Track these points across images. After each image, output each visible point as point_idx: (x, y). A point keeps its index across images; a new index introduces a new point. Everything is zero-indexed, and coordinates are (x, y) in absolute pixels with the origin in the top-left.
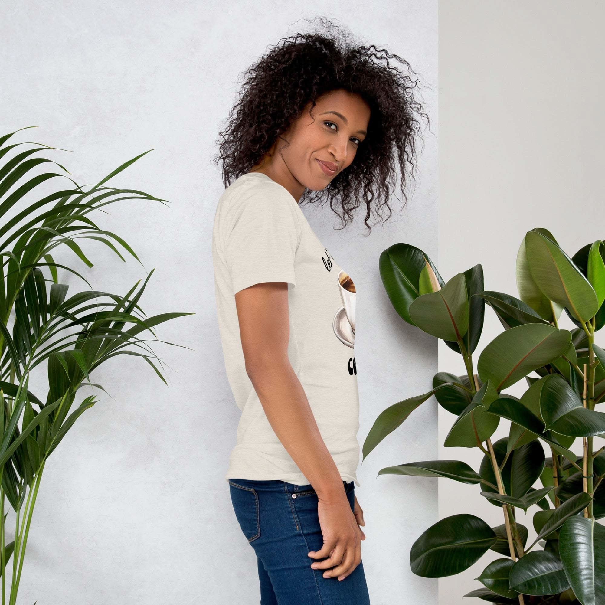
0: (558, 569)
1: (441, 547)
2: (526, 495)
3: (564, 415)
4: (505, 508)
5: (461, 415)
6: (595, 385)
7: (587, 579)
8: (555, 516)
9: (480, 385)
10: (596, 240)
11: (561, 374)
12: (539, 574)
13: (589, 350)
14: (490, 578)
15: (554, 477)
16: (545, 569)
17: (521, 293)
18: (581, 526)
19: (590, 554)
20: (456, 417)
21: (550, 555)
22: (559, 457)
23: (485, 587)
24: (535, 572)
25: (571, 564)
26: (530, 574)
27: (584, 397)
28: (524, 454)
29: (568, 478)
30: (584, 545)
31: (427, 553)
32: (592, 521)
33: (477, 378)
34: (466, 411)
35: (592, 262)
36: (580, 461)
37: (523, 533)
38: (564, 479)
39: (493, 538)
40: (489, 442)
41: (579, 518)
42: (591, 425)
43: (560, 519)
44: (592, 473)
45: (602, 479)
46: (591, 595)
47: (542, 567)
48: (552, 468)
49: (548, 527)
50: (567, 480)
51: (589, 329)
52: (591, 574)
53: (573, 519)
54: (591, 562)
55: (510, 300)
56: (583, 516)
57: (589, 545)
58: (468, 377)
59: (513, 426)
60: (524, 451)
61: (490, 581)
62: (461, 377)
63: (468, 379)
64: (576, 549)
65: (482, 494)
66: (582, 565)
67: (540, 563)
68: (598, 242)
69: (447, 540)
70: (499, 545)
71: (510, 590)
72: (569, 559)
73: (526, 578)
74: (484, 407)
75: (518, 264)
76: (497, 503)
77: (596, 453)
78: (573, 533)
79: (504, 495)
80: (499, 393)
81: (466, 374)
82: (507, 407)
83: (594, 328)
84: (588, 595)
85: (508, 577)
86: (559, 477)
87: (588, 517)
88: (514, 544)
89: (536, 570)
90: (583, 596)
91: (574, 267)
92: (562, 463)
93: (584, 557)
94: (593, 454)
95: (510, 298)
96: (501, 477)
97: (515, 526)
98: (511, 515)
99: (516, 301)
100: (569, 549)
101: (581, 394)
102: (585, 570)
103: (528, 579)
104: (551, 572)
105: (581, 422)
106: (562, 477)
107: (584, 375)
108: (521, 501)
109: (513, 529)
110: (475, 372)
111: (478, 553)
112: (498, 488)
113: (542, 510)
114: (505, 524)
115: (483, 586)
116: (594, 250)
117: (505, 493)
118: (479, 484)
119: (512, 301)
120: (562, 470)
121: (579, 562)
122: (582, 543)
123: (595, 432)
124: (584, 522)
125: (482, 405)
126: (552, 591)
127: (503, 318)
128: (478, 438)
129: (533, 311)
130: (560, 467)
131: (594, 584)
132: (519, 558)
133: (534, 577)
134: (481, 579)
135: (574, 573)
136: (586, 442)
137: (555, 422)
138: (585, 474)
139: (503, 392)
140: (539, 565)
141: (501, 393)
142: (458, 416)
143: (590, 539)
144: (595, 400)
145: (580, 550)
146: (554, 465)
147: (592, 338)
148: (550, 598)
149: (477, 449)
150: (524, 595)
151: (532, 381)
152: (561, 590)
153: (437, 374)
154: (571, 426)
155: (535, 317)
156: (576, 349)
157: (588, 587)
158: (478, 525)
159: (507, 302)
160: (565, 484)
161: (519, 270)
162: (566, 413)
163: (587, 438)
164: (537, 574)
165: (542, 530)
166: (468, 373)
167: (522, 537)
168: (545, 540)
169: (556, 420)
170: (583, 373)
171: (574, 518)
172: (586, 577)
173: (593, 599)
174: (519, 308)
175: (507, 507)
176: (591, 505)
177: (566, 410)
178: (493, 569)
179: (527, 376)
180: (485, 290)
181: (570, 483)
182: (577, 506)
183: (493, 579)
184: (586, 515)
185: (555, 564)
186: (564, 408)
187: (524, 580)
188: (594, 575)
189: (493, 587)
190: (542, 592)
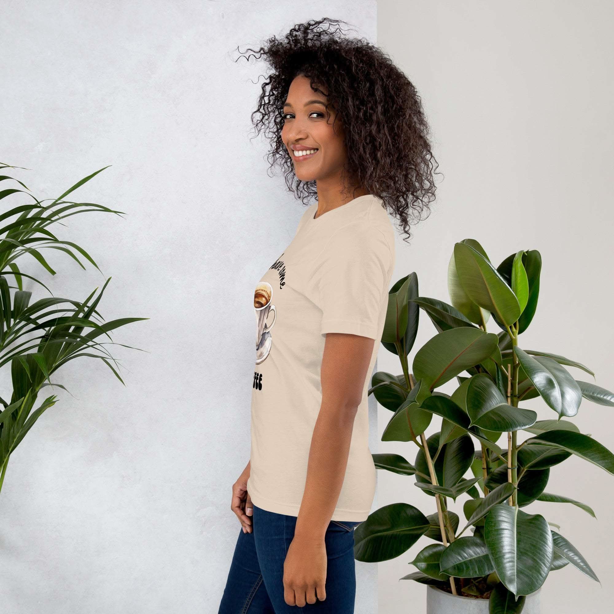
0: (485, 553)
1: (379, 534)
2: (457, 485)
3: (488, 412)
4: (438, 497)
5: (397, 412)
6: (518, 384)
7: (509, 562)
8: (483, 504)
9: (414, 384)
10: (520, 250)
11: (489, 374)
12: (467, 558)
13: (513, 351)
14: (423, 562)
15: (484, 469)
16: (473, 554)
17: (452, 299)
18: (505, 513)
19: (513, 539)
20: (392, 414)
21: (478, 541)
22: (488, 450)
23: (419, 571)
24: (464, 556)
25: (494, 548)
26: (460, 558)
27: (509, 395)
28: (456, 447)
29: (496, 469)
30: (507, 531)
31: (366, 539)
32: (516, 509)
33: (412, 377)
34: (401, 408)
35: (515, 270)
36: (505, 454)
37: (454, 521)
38: (492, 470)
39: (427, 525)
40: (423, 436)
41: (503, 506)
42: (512, 420)
43: (487, 507)
44: (516, 464)
45: (526, 470)
46: (513, 577)
47: (471, 552)
48: (482, 460)
49: (477, 515)
50: (496, 471)
51: (513, 332)
52: (513, 558)
53: (498, 507)
54: (514, 546)
55: (441, 306)
56: (509, 505)
57: (512, 531)
58: (404, 377)
59: (444, 422)
60: (456, 444)
61: (423, 565)
62: (398, 377)
63: (404, 378)
64: (500, 534)
65: (417, 484)
66: (505, 550)
67: (468, 547)
68: (521, 251)
69: (385, 528)
70: (433, 532)
71: (441, 572)
72: (493, 544)
73: (456, 562)
74: (418, 404)
75: (450, 272)
76: (430, 493)
77: (520, 446)
78: (497, 519)
79: (437, 486)
80: (432, 391)
81: (402, 373)
82: (439, 405)
83: (518, 332)
84: (510, 576)
85: (439, 561)
86: (488, 468)
87: (513, 506)
88: (445, 531)
89: (465, 555)
90: (506, 578)
91: (497, 276)
92: (490, 456)
93: (507, 542)
94: (517, 447)
95: (441, 303)
96: (434, 469)
97: (447, 514)
98: (443, 505)
99: (447, 306)
100: (493, 535)
101: (506, 392)
102: (507, 554)
103: (457, 563)
104: (478, 556)
105: (504, 418)
106: (490, 468)
107: (509, 374)
108: (451, 491)
109: (445, 517)
110: (411, 372)
111: (413, 539)
112: (431, 479)
113: (472, 499)
114: (437, 513)
115: (418, 570)
116: (517, 260)
117: (438, 483)
118: (414, 476)
119: (443, 306)
120: (490, 462)
121: (502, 547)
122: (506, 529)
123: (516, 427)
124: (509, 510)
125: (416, 402)
126: (480, 574)
127: (436, 323)
128: (413, 433)
129: (462, 315)
130: (489, 459)
131: (516, 567)
132: (450, 543)
133: (463, 561)
134: (415, 563)
135: (497, 556)
136: (510, 436)
137: (480, 419)
138: (510, 466)
139: (436, 390)
140: (468, 549)
141: (434, 391)
142: (394, 413)
143: (513, 525)
144: (519, 397)
145: (503, 535)
146: (483, 457)
147: (516, 340)
148: (479, 580)
149: (412, 443)
150: (455, 578)
151: (462, 380)
152: (487, 573)
153: (376, 373)
154: (495, 422)
155: (464, 322)
156: (501, 351)
157: (511, 570)
158: (413, 513)
159: (438, 307)
160: (493, 475)
161: (450, 278)
162: (490, 409)
163: (511, 432)
164: (466, 558)
165: (471, 517)
166: (404, 373)
167: (454, 524)
168: (474, 526)
169: (481, 416)
170: (507, 372)
171: (500, 506)
172: (508, 560)
173: (515, 580)
174: (449, 312)
175: (439, 497)
176: (515, 494)
177: (491, 407)
178: (426, 554)
179: (458, 375)
180: (419, 296)
181: (498, 474)
182: (502, 495)
183: (426, 563)
184: (511, 503)
185: (483, 548)
186: (488, 405)
187: (454, 564)
188: (516, 559)
189: (426, 570)
190: (470, 574)
